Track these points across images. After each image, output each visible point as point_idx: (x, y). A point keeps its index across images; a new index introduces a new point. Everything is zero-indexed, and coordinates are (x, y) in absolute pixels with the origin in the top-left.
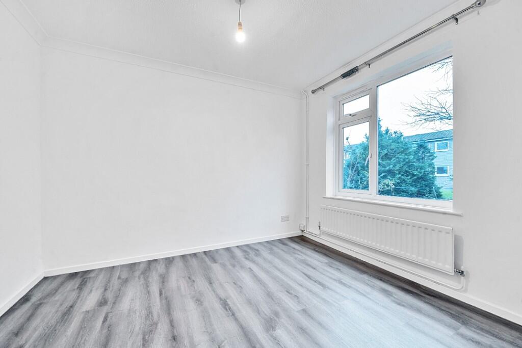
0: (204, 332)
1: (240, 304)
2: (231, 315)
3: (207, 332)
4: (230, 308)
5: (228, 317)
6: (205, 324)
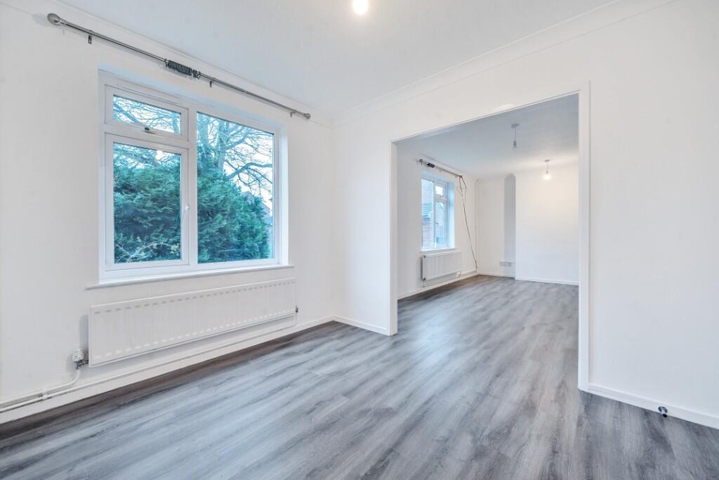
0: (442, 466)
1: (363, 453)
2: (393, 453)
3: (440, 463)
4: (380, 461)
5: (399, 454)
6: (431, 474)
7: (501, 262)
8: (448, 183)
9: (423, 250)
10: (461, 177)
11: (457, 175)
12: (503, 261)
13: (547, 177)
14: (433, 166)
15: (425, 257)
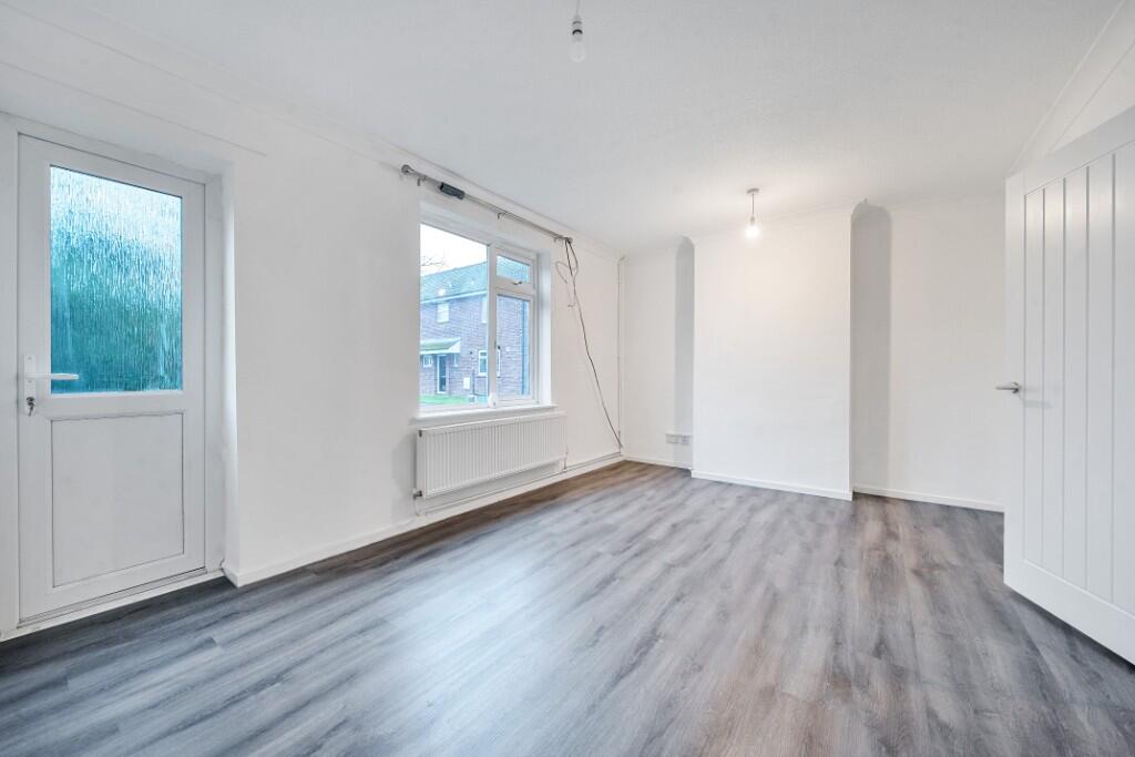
7: (668, 435)
8: (538, 255)
9: (422, 415)
10: (568, 241)
11: (558, 237)
12: (673, 433)
13: (752, 233)
14: (459, 194)
15: (421, 433)
